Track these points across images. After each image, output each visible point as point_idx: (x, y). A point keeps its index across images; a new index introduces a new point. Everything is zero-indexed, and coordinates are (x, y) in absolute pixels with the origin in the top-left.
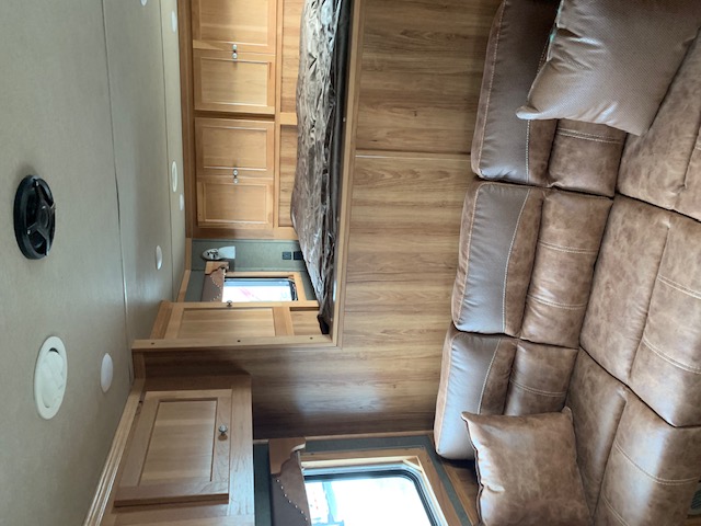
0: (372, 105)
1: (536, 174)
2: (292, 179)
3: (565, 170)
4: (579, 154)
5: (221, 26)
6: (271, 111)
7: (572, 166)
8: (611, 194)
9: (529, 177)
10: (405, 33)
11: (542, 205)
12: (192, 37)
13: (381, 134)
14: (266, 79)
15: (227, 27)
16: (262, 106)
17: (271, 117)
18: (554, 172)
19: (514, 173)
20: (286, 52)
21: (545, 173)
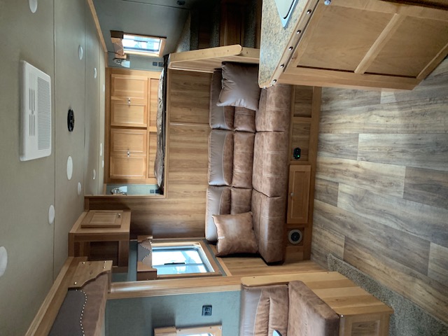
0: (175, 107)
1: (229, 126)
2: (155, 155)
3: (238, 124)
4: (241, 119)
5: (123, 91)
6: (146, 126)
7: (240, 123)
8: (254, 132)
9: (226, 127)
10: (185, 84)
11: (233, 137)
12: (111, 95)
13: (178, 117)
14: (143, 111)
15: (126, 91)
16: (141, 124)
17: (145, 128)
18: (235, 125)
19: (222, 126)
20: (152, 101)
21: (233, 126)
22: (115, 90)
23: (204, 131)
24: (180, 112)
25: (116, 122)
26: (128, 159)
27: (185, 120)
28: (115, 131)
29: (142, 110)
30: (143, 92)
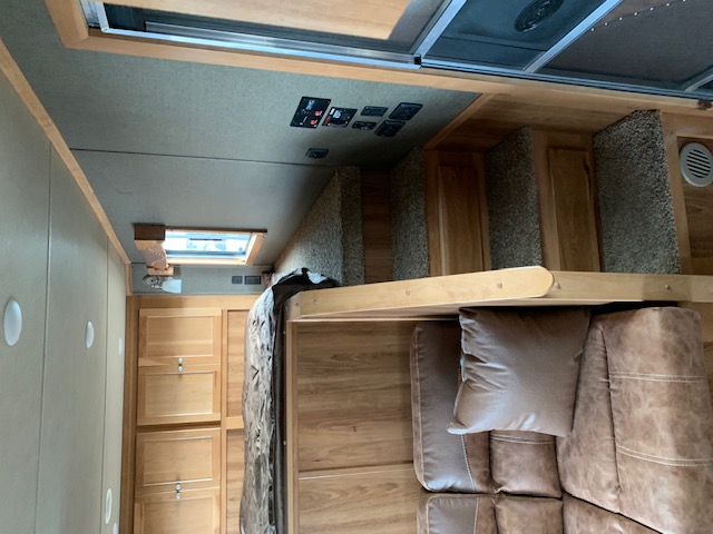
0: (311, 426)
1: (481, 482)
3: (507, 474)
5: (167, 343)
6: (217, 418)
7: (513, 471)
9: (475, 485)
11: (495, 513)
12: (138, 355)
13: (323, 453)
14: (211, 386)
15: (173, 343)
16: (208, 413)
17: (217, 424)
18: (499, 478)
19: (459, 484)
20: (231, 359)
21: (489, 478)
22: (148, 344)
23: (395, 486)
24: (325, 441)
25: (151, 415)
26: (178, 504)
27: (341, 460)
28: (144, 438)
29: (208, 384)
30: (211, 342)
